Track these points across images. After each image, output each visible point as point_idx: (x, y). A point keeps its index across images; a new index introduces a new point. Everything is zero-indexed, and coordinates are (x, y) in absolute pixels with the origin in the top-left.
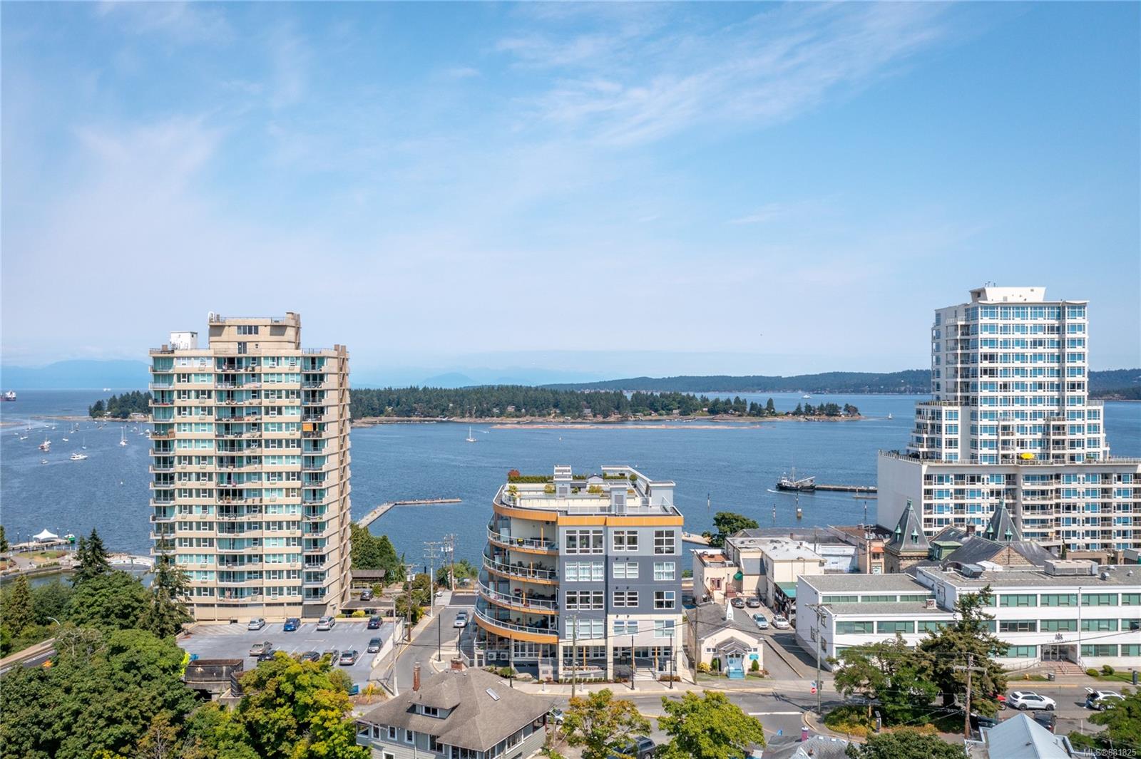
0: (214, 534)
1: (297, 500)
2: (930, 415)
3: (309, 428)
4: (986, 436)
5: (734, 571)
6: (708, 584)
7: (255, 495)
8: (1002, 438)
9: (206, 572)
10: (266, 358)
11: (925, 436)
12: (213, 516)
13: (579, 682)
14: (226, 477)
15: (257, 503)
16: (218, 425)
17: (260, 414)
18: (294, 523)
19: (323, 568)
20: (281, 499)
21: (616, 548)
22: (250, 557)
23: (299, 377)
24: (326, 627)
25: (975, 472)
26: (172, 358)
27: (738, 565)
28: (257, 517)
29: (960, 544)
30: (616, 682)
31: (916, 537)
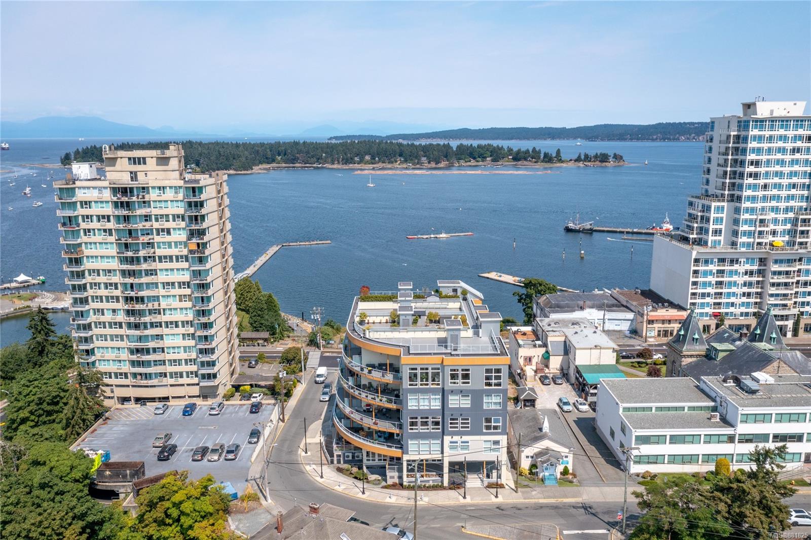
0: (124, 331)
1: (189, 304)
2: (700, 208)
3: (195, 247)
4: (746, 228)
5: (543, 350)
6: (521, 361)
7: (154, 301)
8: (759, 229)
9: (120, 361)
10: (153, 188)
11: (696, 225)
12: (121, 317)
13: (420, 488)
14: (129, 286)
15: (156, 307)
16: (119, 245)
17: (152, 234)
18: (187, 322)
19: (214, 357)
20: (176, 304)
21: (451, 383)
22: (154, 350)
23: (183, 204)
24: (217, 413)
25: (735, 257)
26: (74, 188)
27: (545, 345)
28: (157, 318)
29: (734, 348)
30: (450, 489)
31: (697, 339)
